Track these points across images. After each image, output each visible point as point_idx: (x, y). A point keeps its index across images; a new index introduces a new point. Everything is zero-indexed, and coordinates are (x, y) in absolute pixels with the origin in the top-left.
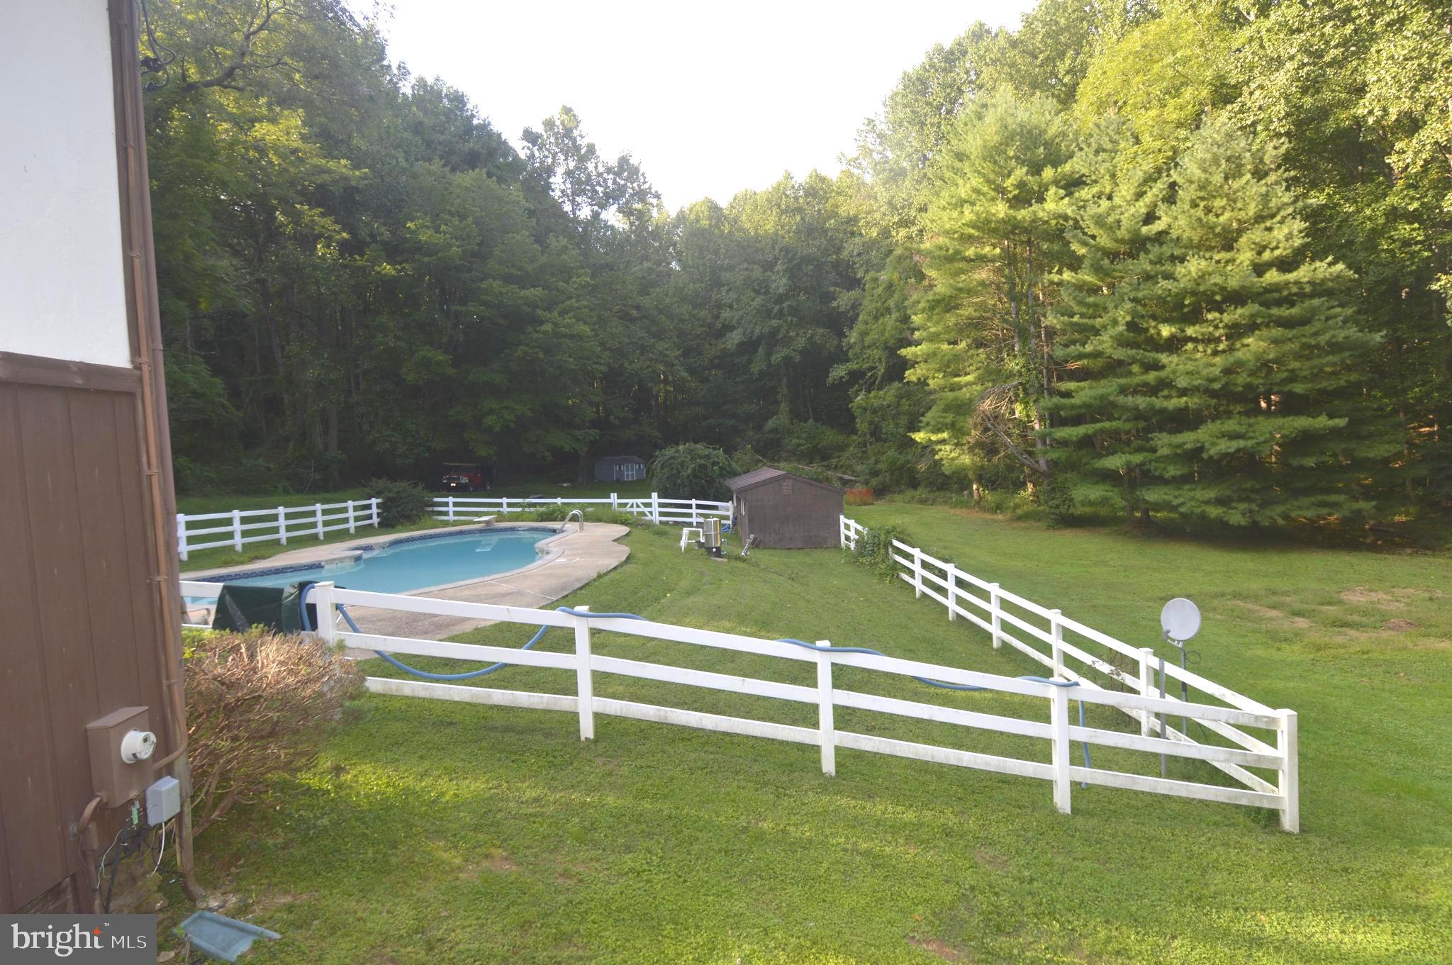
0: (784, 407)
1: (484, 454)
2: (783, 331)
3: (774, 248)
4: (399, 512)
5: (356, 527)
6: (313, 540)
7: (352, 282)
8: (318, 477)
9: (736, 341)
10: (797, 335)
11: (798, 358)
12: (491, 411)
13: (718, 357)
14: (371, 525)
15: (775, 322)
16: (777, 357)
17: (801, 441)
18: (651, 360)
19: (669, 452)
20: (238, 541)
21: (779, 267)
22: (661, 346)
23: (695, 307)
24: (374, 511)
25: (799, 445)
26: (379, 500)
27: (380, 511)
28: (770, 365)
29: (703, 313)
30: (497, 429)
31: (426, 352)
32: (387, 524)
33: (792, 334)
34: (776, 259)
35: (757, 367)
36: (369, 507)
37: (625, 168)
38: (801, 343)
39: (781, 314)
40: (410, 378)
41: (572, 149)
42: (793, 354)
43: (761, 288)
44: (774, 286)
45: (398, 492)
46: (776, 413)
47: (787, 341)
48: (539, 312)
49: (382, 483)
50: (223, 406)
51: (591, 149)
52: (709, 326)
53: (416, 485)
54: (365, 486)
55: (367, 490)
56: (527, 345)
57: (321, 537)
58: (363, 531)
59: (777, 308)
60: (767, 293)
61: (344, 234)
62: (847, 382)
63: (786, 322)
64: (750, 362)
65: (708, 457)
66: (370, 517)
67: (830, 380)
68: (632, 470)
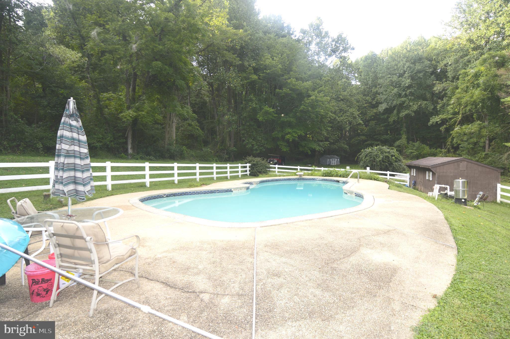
0: (404, 137)
1: (285, 150)
2: (407, 102)
3: (404, 67)
4: (257, 170)
5: (241, 175)
6: (226, 179)
7: (241, 83)
8: (227, 156)
9: (384, 108)
10: (413, 104)
11: (413, 114)
12: (289, 133)
13: (373, 116)
14: (246, 175)
15: (403, 99)
16: (403, 114)
17: (413, 151)
18: (347, 116)
19: (369, 150)
20: (198, 177)
21: (406, 75)
22: (351, 110)
23: (364, 95)
24: (248, 169)
25: (412, 153)
26: (250, 165)
27: (250, 169)
28: (398, 118)
29: (368, 98)
30: (291, 140)
31: (267, 108)
32: (253, 174)
33: (411, 104)
34: (405, 72)
35: (393, 118)
36: (246, 167)
37: (340, 40)
38: (415, 107)
39: (406, 95)
40: (260, 119)
41: (319, 35)
42: (411, 113)
43: (397, 85)
44: (403, 83)
45: (257, 162)
46: (401, 138)
47: (408, 107)
48: (310, 92)
49: (250, 158)
50: (198, 129)
51: (327, 33)
52: (370, 103)
53: (263, 160)
54: (245, 159)
55: (246, 160)
56: (305, 106)
57: (229, 178)
58: (244, 176)
59: (404, 93)
60: (400, 86)
61: (240, 62)
62: (440, 124)
63: (408, 99)
64: (388, 117)
65: (389, 152)
66: (246, 171)
67: (430, 123)
68: (335, 161)
